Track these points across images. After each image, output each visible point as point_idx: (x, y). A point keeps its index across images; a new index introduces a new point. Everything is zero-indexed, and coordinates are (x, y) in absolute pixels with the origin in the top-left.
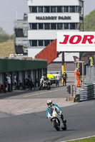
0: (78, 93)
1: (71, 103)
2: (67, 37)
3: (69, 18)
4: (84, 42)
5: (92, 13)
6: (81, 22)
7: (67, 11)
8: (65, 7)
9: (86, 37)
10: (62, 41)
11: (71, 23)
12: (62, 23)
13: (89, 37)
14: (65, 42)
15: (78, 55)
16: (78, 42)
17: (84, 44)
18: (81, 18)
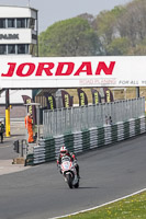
0: (30, 152)
1: (21, 168)
2: (12, 65)
3: (16, 37)
4: (39, 74)
5: (50, 28)
6: (35, 42)
7: (13, 26)
8: (9, 19)
9: (41, 65)
10: (6, 73)
11: (18, 45)
12: (5, 45)
13: (46, 66)
14: (10, 74)
15: (29, 93)
16: (29, 73)
17: (39, 77)
18: (34, 37)
